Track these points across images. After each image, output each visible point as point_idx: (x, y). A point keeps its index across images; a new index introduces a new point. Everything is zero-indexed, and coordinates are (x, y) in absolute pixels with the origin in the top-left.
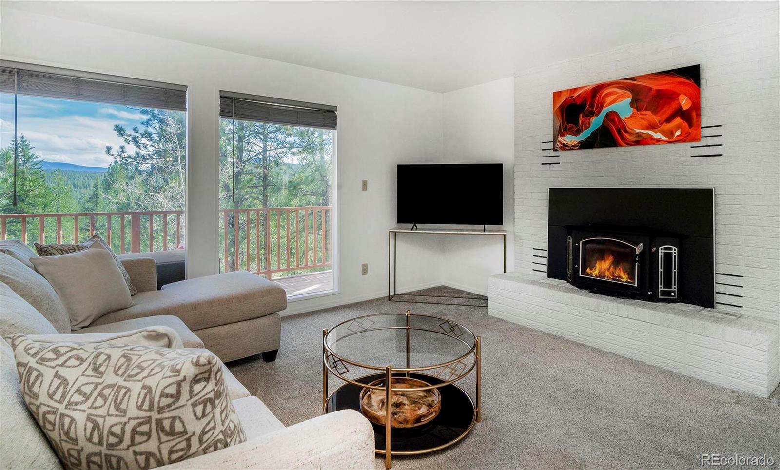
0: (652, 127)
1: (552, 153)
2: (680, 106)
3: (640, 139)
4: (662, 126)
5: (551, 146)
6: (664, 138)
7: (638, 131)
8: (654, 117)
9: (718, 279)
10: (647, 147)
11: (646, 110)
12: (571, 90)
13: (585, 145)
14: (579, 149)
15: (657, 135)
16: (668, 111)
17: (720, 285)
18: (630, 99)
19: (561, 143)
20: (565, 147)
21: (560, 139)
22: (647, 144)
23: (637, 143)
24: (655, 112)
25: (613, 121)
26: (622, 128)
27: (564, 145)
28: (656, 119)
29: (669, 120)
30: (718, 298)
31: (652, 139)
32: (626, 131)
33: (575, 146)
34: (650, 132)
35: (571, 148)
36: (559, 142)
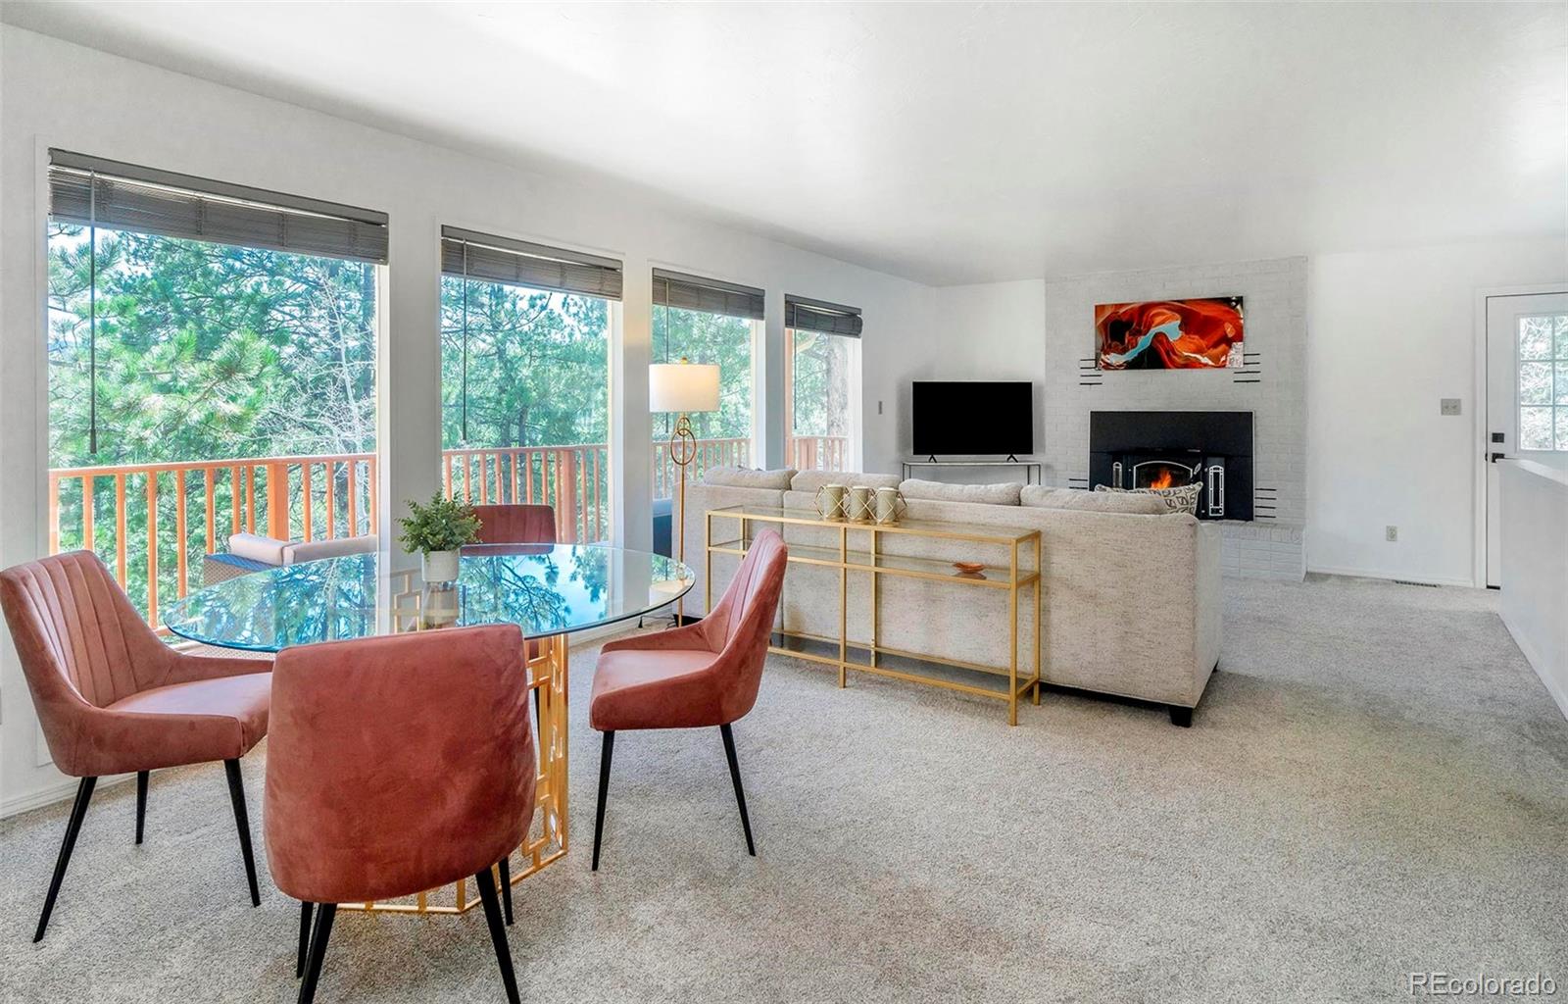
0: (1200, 351)
1: (1093, 372)
2: (1225, 332)
3: (1188, 362)
4: (1209, 351)
5: (1093, 364)
6: (1210, 363)
7: (1186, 354)
8: (1201, 341)
9: (1257, 494)
10: (1194, 370)
11: (1194, 334)
12: (1116, 305)
13: (1131, 365)
14: (1125, 369)
15: (1205, 360)
16: (1215, 337)
17: (1259, 498)
18: (1179, 322)
19: (1104, 362)
20: (1108, 366)
21: (1103, 357)
22: (1194, 367)
23: (1185, 366)
24: (1202, 337)
25: (1161, 342)
26: (1171, 349)
27: (1108, 364)
28: (1203, 343)
29: (1216, 345)
30: (1257, 511)
31: (1201, 363)
32: (1175, 354)
33: (1121, 366)
34: (1198, 356)
35: (1117, 368)
36: (1102, 360)
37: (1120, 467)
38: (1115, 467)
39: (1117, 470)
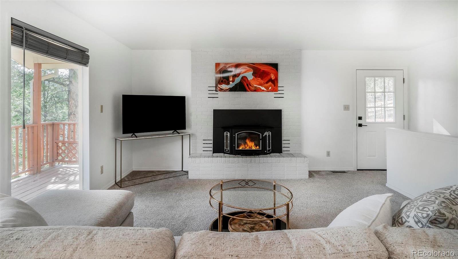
0: (261, 85)
1: (214, 92)
2: (271, 77)
3: (256, 89)
4: (264, 85)
5: (214, 89)
6: (265, 90)
7: (255, 86)
8: (261, 80)
9: (283, 142)
10: (258, 92)
11: (259, 77)
12: (225, 64)
13: (231, 90)
14: (229, 91)
15: (263, 88)
16: (267, 79)
17: (284, 144)
18: (252, 72)
19: (220, 88)
20: (221, 90)
21: (219, 86)
22: (258, 91)
23: (255, 91)
24: (262, 79)
25: (245, 80)
26: (249, 84)
27: (221, 89)
28: (262, 82)
29: (267, 83)
30: (283, 149)
31: (261, 90)
32: (251, 85)
33: (227, 90)
34: (260, 87)
35: (226, 90)
36: (219, 87)
37: (229, 134)
38: (225, 134)
39: (227, 136)
